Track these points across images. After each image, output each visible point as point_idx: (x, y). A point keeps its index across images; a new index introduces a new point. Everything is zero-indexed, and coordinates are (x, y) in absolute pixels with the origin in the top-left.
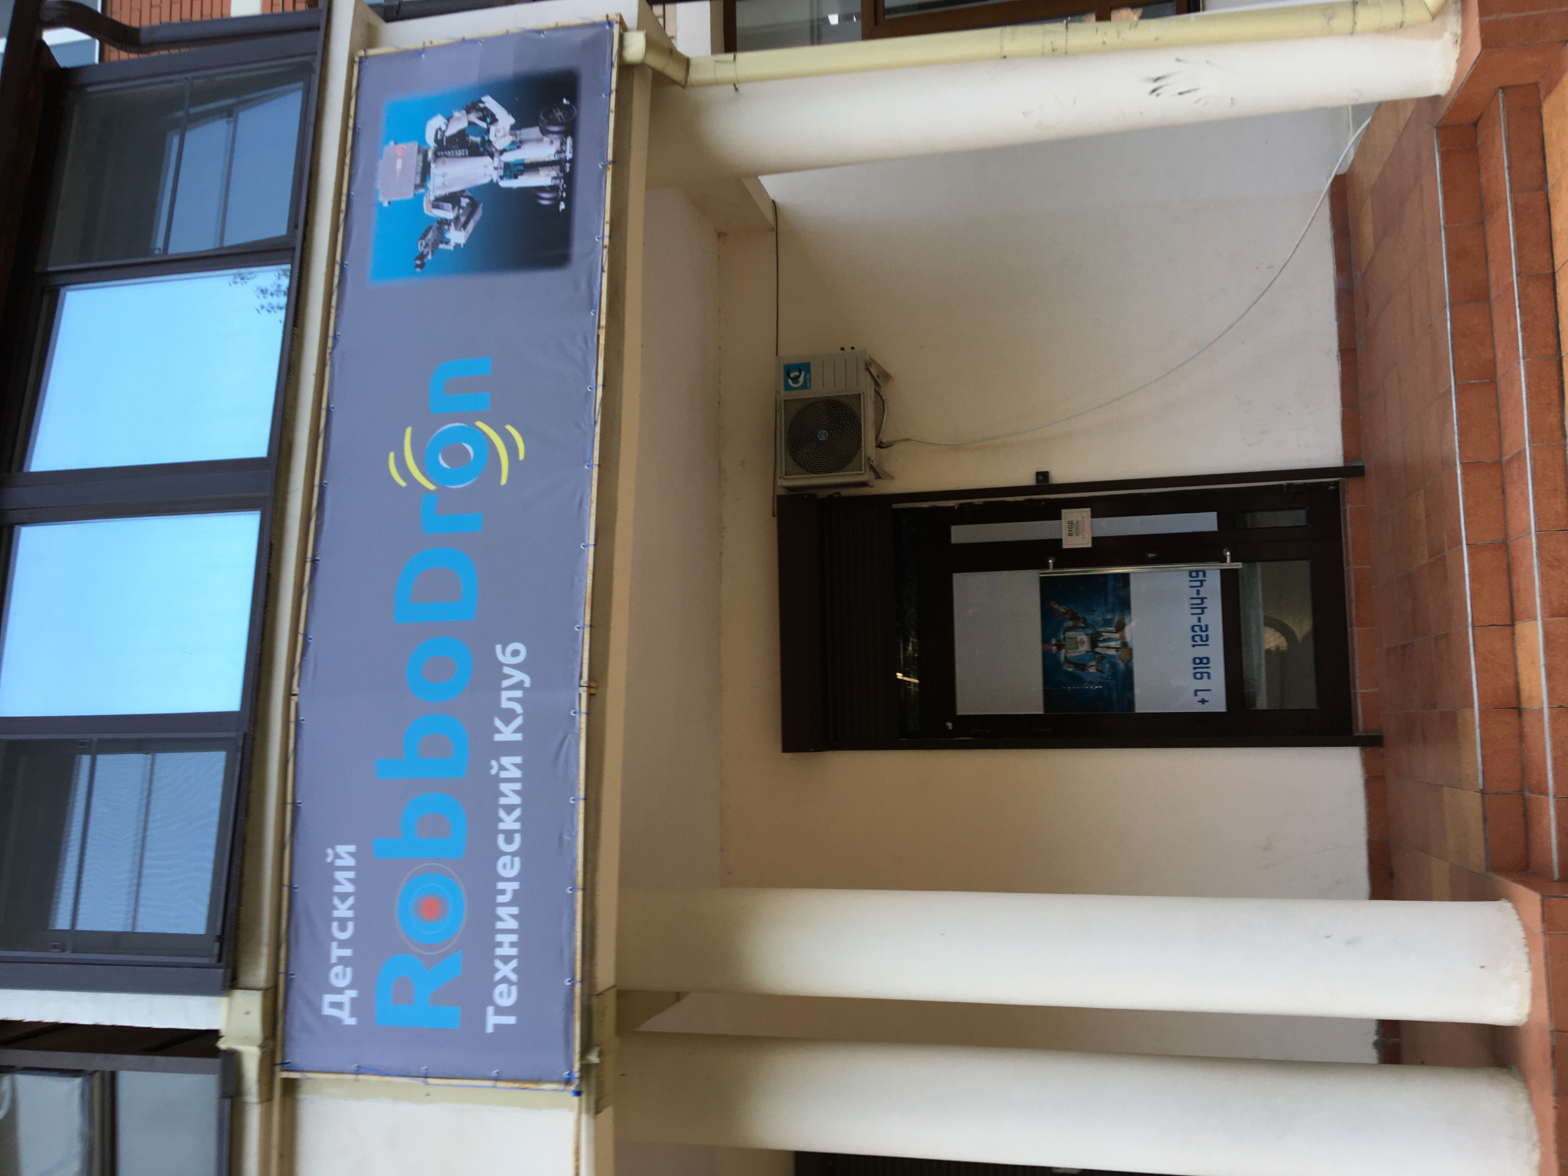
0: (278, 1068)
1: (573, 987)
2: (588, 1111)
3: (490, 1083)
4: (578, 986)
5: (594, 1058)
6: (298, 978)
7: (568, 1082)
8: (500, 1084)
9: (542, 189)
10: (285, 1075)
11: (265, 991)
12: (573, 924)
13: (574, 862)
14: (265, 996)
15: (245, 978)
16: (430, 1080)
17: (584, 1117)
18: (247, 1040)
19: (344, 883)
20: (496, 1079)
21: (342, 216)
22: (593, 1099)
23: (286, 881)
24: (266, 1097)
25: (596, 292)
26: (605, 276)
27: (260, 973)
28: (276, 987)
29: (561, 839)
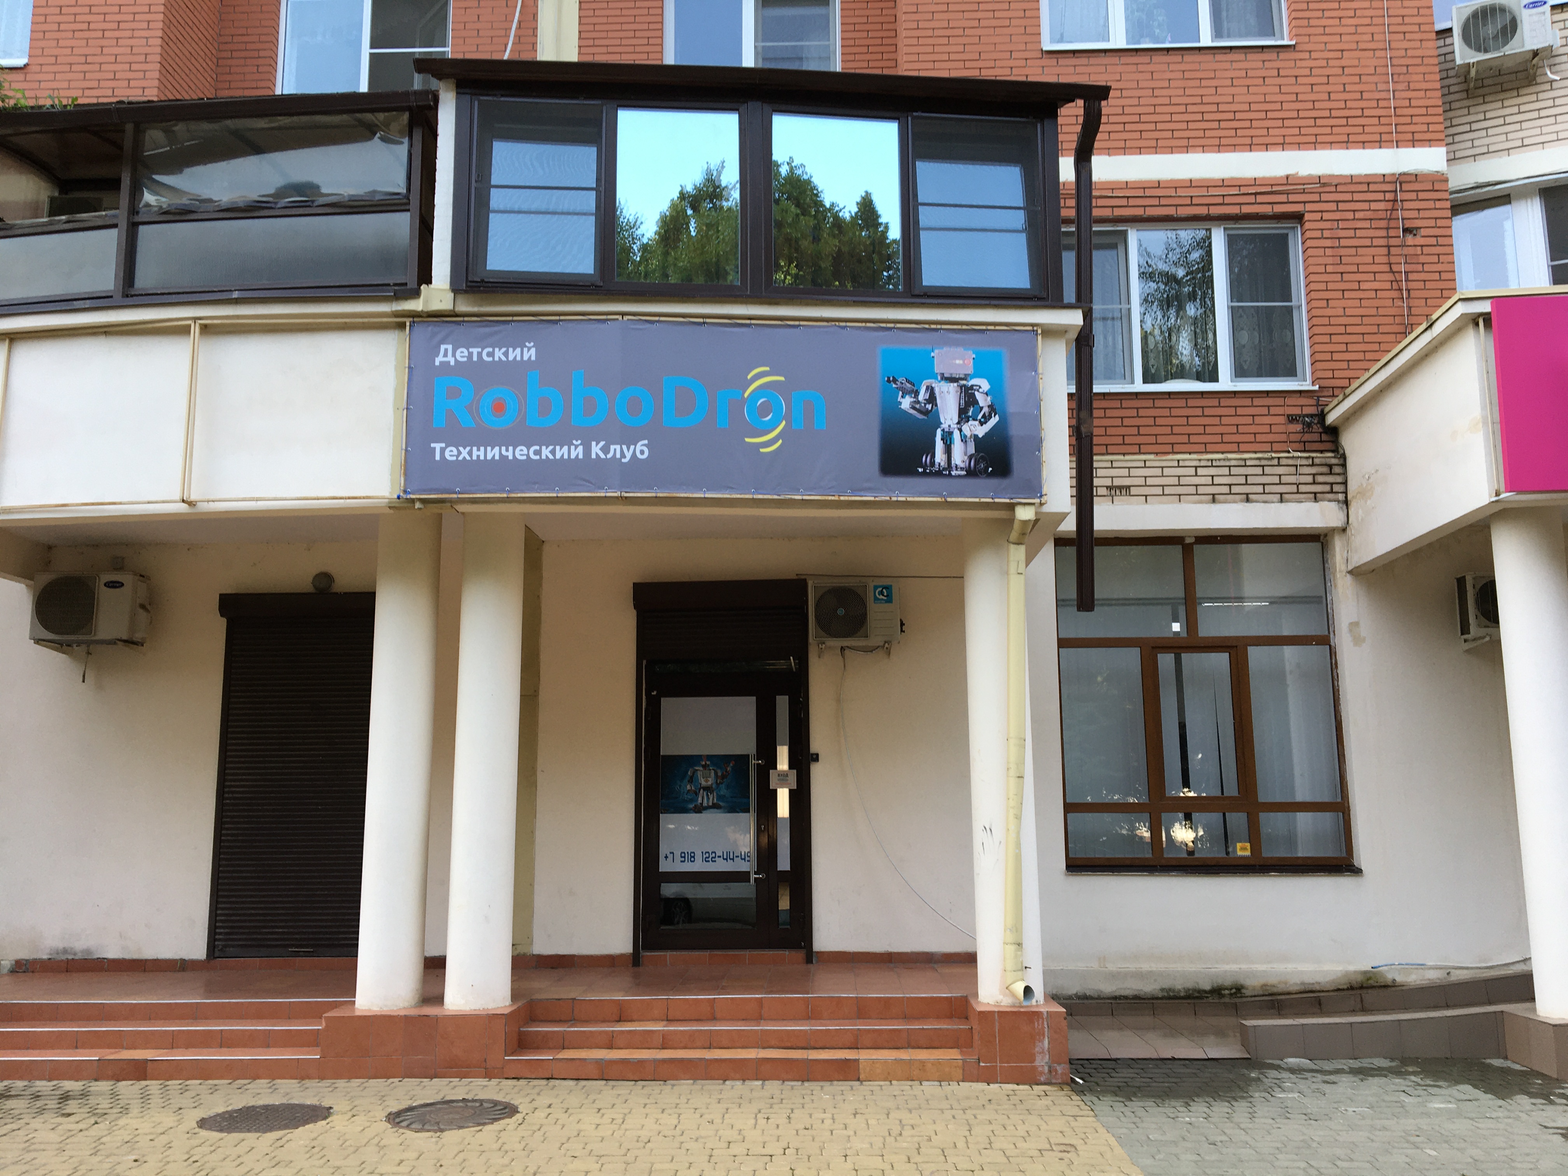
0: (411, 319)
1: (456, 493)
2: (390, 503)
3: (404, 447)
4: (455, 496)
5: (418, 505)
6: (461, 329)
7: (405, 492)
8: (403, 452)
9: (933, 456)
10: (408, 324)
11: (454, 310)
12: (489, 492)
13: (523, 492)
14: (450, 311)
15: (461, 299)
16: (405, 411)
17: (387, 500)
18: (426, 302)
19: (514, 354)
20: (406, 450)
21: (927, 326)
22: (397, 505)
23: (515, 318)
24: (396, 314)
25: (862, 493)
26: (872, 499)
27: (463, 308)
28: (457, 316)
29: (535, 483)
